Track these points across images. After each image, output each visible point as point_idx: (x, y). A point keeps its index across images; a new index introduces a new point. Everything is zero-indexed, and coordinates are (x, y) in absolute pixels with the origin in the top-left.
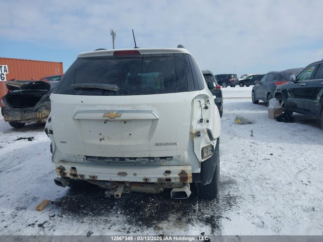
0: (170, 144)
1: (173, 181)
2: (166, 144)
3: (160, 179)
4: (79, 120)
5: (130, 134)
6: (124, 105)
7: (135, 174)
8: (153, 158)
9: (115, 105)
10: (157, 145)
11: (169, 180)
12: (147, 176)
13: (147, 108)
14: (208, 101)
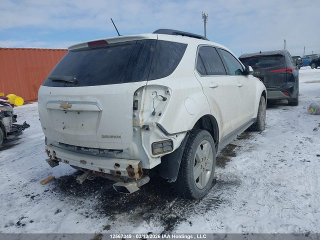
0: (115, 137)
1: (122, 174)
2: (111, 137)
3: (111, 171)
4: (51, 109)
5: (83, 125)
6: (75, 96)
7: (92, 164)
8: (103, 150)
9: (69, 96)
10: (103, 137)
11: (119, 173)
12: (102, 167)
13: (92, 100)
14: (168, 92)
